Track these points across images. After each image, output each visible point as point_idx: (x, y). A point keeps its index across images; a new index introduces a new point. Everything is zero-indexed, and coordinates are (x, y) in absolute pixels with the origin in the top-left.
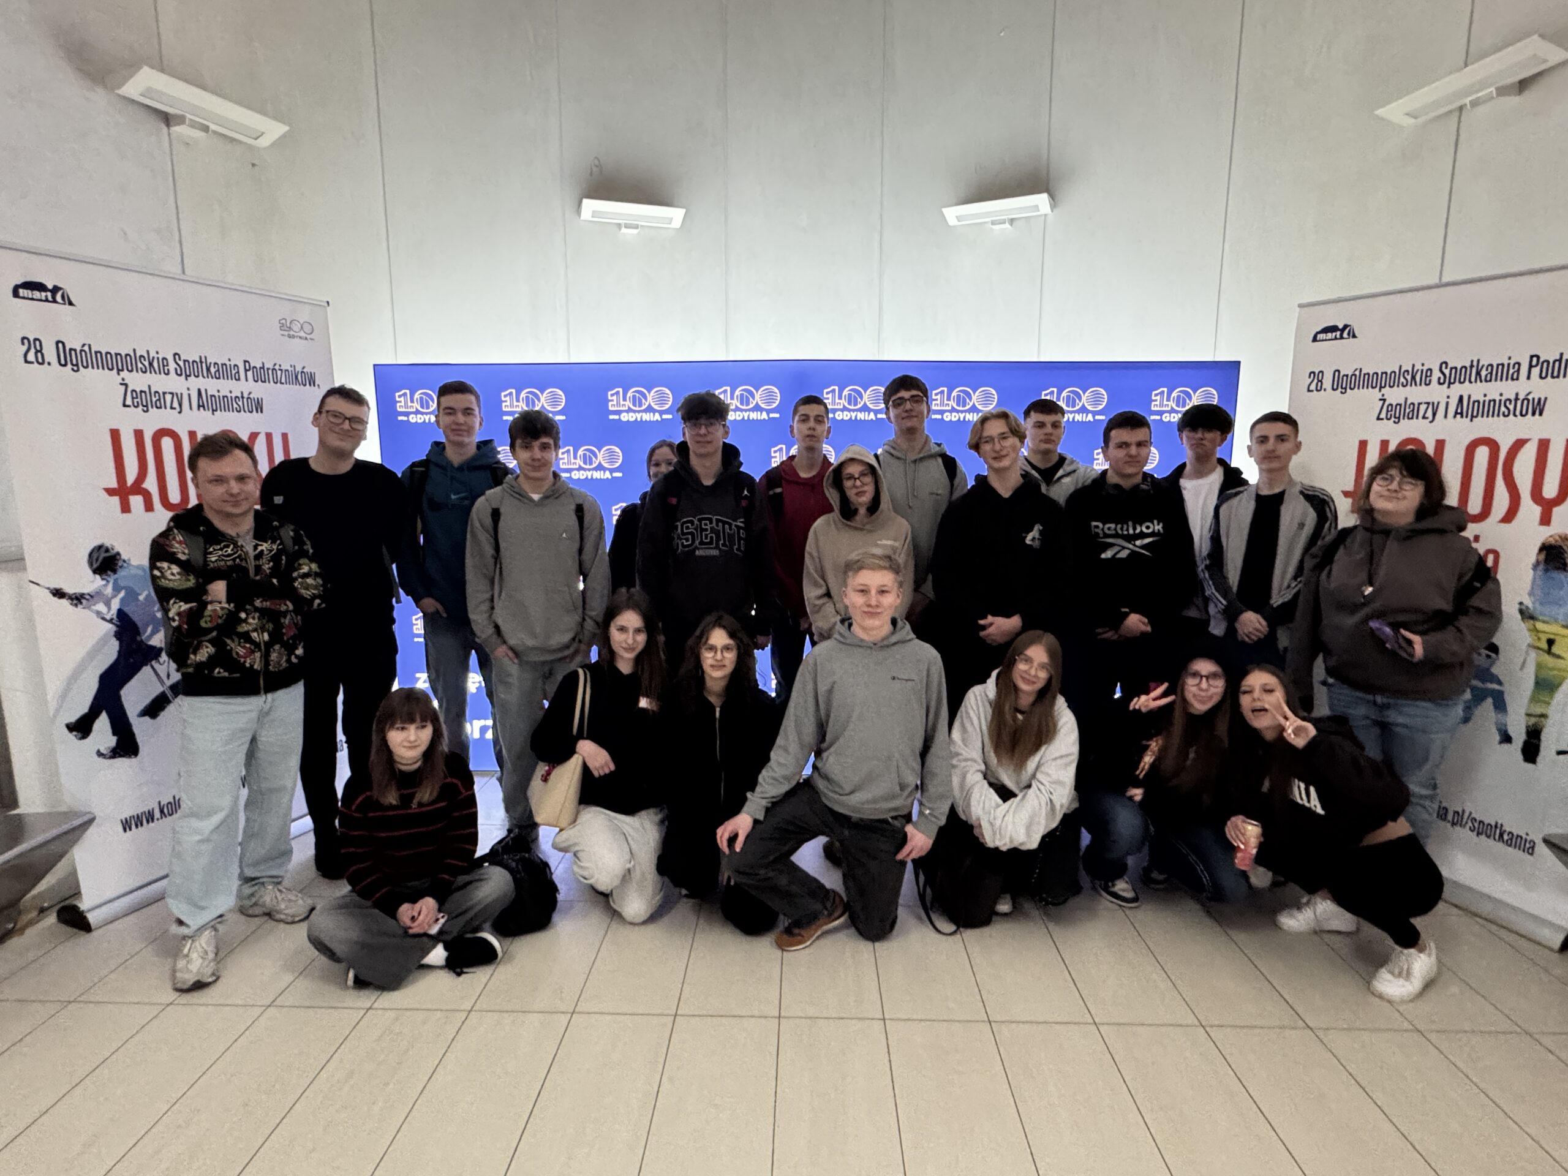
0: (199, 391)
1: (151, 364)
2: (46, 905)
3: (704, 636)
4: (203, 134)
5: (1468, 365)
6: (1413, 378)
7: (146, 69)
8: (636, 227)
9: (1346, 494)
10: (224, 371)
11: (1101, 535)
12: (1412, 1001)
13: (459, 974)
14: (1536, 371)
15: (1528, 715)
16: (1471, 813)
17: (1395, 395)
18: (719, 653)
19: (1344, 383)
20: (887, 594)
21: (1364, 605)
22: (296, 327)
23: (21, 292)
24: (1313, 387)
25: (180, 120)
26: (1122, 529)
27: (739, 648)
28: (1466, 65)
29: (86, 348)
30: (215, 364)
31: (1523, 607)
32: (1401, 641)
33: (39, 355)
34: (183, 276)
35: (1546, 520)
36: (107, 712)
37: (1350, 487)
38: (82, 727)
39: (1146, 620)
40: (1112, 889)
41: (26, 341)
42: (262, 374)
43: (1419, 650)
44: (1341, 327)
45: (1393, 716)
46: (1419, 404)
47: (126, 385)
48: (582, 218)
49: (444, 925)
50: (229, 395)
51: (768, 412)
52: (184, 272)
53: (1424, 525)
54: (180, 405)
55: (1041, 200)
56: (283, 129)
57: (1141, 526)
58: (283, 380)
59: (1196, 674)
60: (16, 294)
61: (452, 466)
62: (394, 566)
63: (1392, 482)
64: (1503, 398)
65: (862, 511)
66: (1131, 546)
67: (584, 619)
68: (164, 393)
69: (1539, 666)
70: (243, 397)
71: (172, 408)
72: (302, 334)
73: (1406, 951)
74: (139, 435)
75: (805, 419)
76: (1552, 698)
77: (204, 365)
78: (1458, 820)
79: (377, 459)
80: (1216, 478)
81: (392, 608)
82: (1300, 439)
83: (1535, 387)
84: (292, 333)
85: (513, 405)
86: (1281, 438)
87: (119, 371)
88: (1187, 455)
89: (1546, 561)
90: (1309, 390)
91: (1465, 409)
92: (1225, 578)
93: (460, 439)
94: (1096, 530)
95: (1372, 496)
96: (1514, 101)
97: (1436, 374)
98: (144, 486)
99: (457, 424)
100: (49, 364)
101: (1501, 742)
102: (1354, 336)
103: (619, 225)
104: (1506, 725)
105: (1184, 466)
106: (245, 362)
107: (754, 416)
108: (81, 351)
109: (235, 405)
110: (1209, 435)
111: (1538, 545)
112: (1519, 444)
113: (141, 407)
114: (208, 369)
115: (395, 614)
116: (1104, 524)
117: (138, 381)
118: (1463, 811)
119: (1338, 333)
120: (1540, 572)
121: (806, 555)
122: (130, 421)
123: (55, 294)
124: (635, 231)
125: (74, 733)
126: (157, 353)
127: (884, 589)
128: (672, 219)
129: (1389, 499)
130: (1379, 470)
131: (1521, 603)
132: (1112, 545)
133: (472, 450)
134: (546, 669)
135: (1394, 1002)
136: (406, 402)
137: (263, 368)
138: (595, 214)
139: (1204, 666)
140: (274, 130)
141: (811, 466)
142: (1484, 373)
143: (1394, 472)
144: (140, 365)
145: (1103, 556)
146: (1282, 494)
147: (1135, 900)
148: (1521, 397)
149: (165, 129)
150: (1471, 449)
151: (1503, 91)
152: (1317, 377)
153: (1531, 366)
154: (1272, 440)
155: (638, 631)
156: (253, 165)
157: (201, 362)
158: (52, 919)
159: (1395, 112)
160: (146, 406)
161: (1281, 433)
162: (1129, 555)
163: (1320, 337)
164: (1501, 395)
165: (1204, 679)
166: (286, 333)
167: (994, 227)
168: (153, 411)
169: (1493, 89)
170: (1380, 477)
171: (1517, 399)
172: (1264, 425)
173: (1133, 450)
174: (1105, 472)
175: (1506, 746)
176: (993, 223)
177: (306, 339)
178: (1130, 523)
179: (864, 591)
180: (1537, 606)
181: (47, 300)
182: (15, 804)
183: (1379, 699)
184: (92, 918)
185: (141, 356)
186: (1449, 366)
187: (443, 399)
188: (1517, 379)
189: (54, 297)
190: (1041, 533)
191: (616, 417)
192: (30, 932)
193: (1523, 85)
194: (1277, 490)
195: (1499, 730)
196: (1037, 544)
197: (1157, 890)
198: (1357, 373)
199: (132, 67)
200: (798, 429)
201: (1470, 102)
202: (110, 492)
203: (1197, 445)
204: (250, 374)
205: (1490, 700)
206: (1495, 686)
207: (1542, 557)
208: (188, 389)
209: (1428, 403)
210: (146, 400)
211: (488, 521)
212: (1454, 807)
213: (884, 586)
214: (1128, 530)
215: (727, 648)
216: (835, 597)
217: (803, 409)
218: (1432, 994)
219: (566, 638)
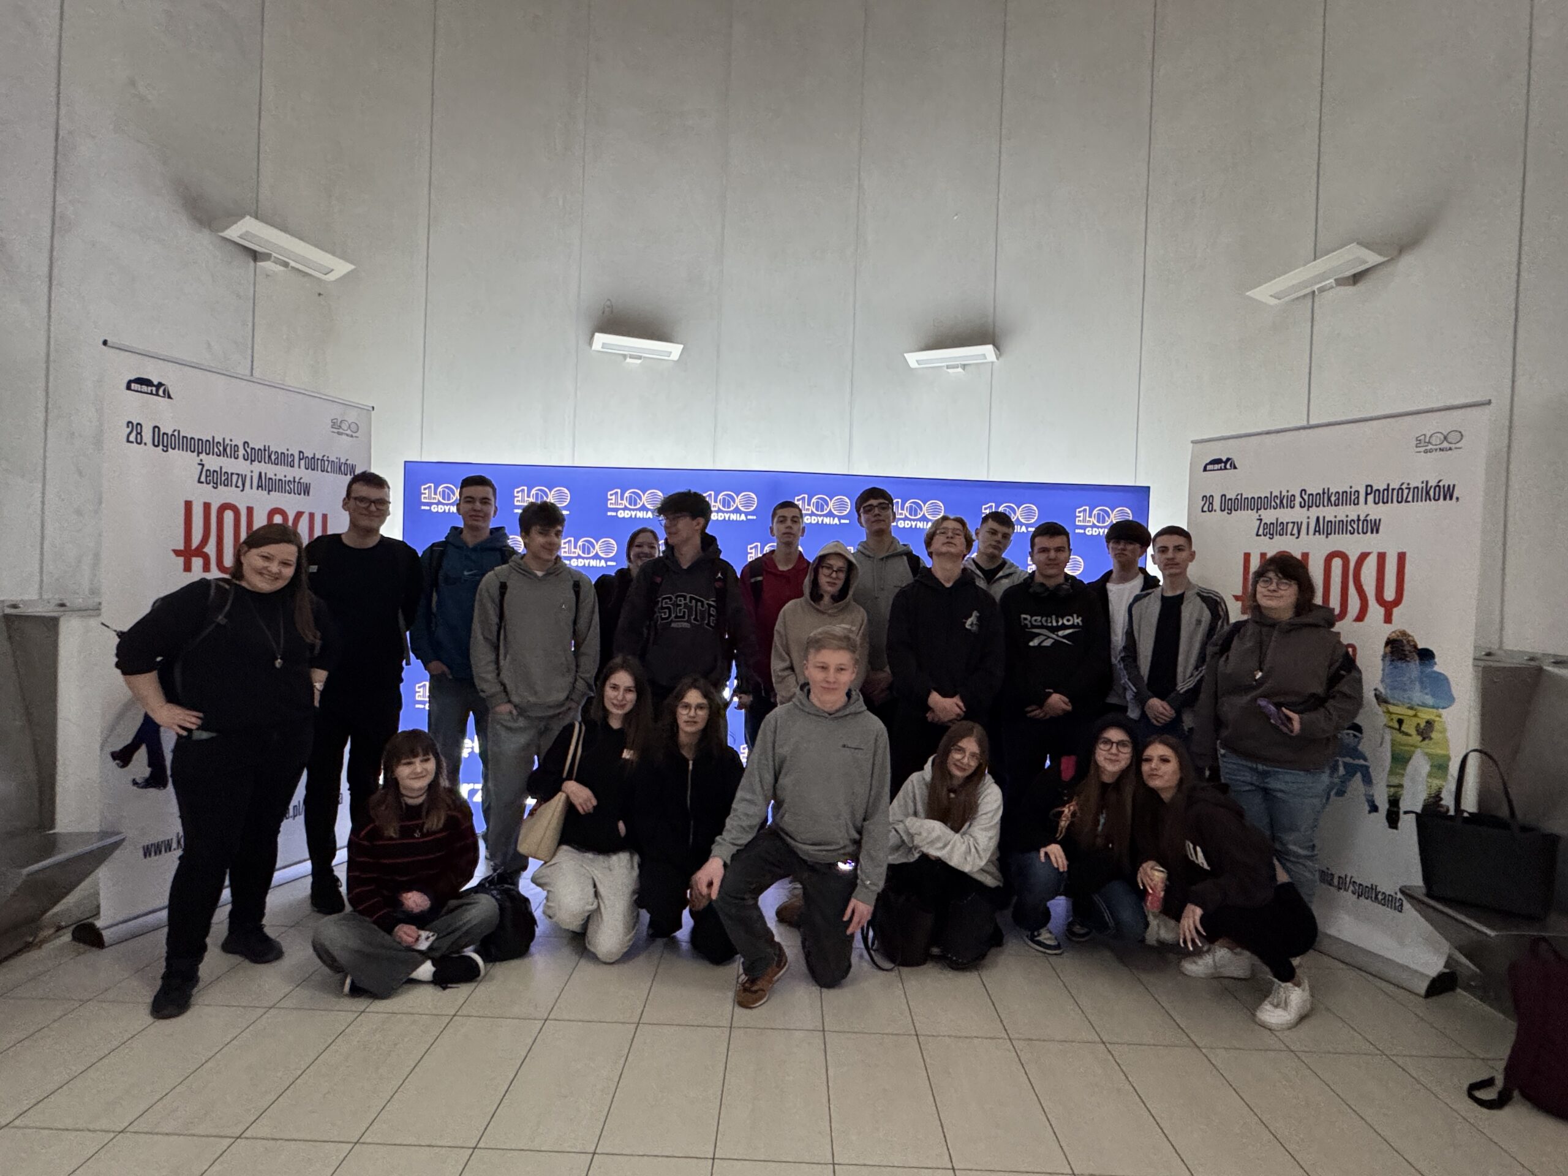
0: (260, 474)
1: (225, 450)
2: (63, 924)
3: (681, 696)
4: (282, 268)
5: (1321, 492)
6: (1281, 502)
7: (248, 217)
8: (640, 358)
9: (1237, 598)
10: (283, 459)
11: (1029, 626)
12: (1289, 1029)
13: (444, 988)
14: (1370, 498)
15: (1389, 786)
16: (1352, 877)
17: (1269, 516)
18: (693, 710)
19: (1231, 505)
20: (843, 672)
21: (1254, 688)
22: (345, 426)
23: (133, 386)
24: (1205, 508)
25: (267, 257)
26: (1046, 621)
27: (710, 708)
28: (1315, 259)
29: (176, 433)
30: (276, 452)
31: (1378, 693)
32: (1282, 715)
33: (139, 436)
34: (250, 379)
35: (1388, 619)
36: (147, 746)
37: (1239, 593)
38: (123, 757)
39: (1066, 700)
40: (1040, 938)
41: (130, 425)
42: (312, 463)
43: (1296, 726)
44: (1224, 459)
45: (1273, 784)
46: (1287, 523)
47: (203, 465)
48: (593, 348)
49: (434, 941)
50: (284, 479)
51: (747, 514)
52: (252, 375)
53: (1298, 620)
54: (244, 485)
55: (988, 350)
56: (350, 267)
57: (1063, 619)
58: (329, 470)
59: (1109, 742)
60: (129, 388)
61: (467, 547)
62: (408, 633)
63: (1271, 584)
64: (1349, 519)
65: (827, 599)
66: (1054, 636)
67: (576, 680)
68: (232, 474)
69: (1393, 743)
70: (294, 481)
71: (237, 487)
72: (349, 432)
73: (1283, 985)
74: (207, 506)
75: (783, 520)
76: (1405, 769)
77: (267, 453)
78: (1342, 884)
79: (401, 539)
80: (1137, 583)
81: (402, 668)
82: (1194, 548)
83: (1370, 510)
84: (341, 431)
85: (523, 498)
86: (1178, 548)
87: (199, 453)
88: (1110, 563)
89: (1392, 652)
90: (1203, 511)
91: (1324, 528)
92: (1137, 668)
93: (476, 523)
94: (1026, 622)
95: (1259, 596)
96: (1350, 290)
97: (1298, 499)
98: (206, 550)
99: (475, 510)
100: (145, 444)
101: (1370, 812)
102: (1235, 468)
103: (625, 356)
104: (1373, 796)
105: (1110, 572)
106: (300, 452)
107: (734, 517)
108: (172, 435)
109: (287, 488)
110: (1130, 547)
111: (1384, 640)
112: (1363, 557)
113: (212, 484)
114: (270, 457)
115: (403, 675)
116: (1032, 617)
117: (213, 462)
118: (1346, 876)
119: (1223, 465)
120: (1388, 663)
121: (775, 632)
122: (203, 494)
123: (158, 389)
124: (639, 361)
125: (117, 761)
126: (231, 440)
127: (843, 667)
128: (671, 353)
129: (1271, 598)
130: (1260, 574)
131: (1376, 690)
132: (1039, 635)
133: (486, 534)
134: (542, 725)
135: (1274, 1030)
136: (430, 494)
137: (314, 458)
138: (604, 345)
139: (1115, 734)
140: (342, 268)
141: (787, 561)
142: (1333, 499)
143: (1271, 575)
144: (216, 450)
145: (1031, 644)
146: (1183, 594)
147: (1058, 947)
148: (1362, 518)
149: (252, 263)
150: (1329, 559)
151: (1340, 282)
152: (1208, 500)
153: (1367, 494)
154: (1171, 550)
155: (628, 690)
156: (320, 294)
157: (265, 450)
158: (66, 937)
159: (1263, 293)
160: (217, 484)
161: (1177, 544)
162: (1053, 644)
163: (1209, 467)
164: (1347, 516)
165: (1115, 745)
166: (336, 431)
167: (949, 370)
168: (221, 488)
169: (1332, 280)
170: (1262, 579)
171: (1359, 520)
172: (1165, 537)
173: (1052, 554)
174: (1034, 572)
175: (1374, 814)
176: (948, 367)
177: (352, 436)
178: (1054, 617)
179: (824, 668)
180: (1389, 692)
181: (151, 393)
182: (52, 826)
183: (1260, 767)
184: (107, 935)
185: (218, 443)
186: (1308, 492)
187: (464, 489)
188: (1358, 504)
189: (157, 391)
190: (979, 618)
191: (614, 514)
192: (48, 947)
193: (1355, 278)
194: (1179, 592)
195: (1368, 801)
196: (975, 628)
197: (1078, 942)
198: (1239, 497)
199: (236, 216)
200: (778, 530)
201: (1318, 289)
202: (177, 553)
203: (1119, 555)
204: (303, 462)
205: (1359, 775)
206: (1362, 762)
207: (1389, 649)
208: (252, 472)
209: (1294, 523)
210: (215, 479)
211: (495, 592)
212: (1338, 872)
213: (841, 664)
214: (1051, 622)
215: (699, 707)
216: (797, 670)
217: (781, 512)
218: (1305, 1026)
219: (562, 696)
